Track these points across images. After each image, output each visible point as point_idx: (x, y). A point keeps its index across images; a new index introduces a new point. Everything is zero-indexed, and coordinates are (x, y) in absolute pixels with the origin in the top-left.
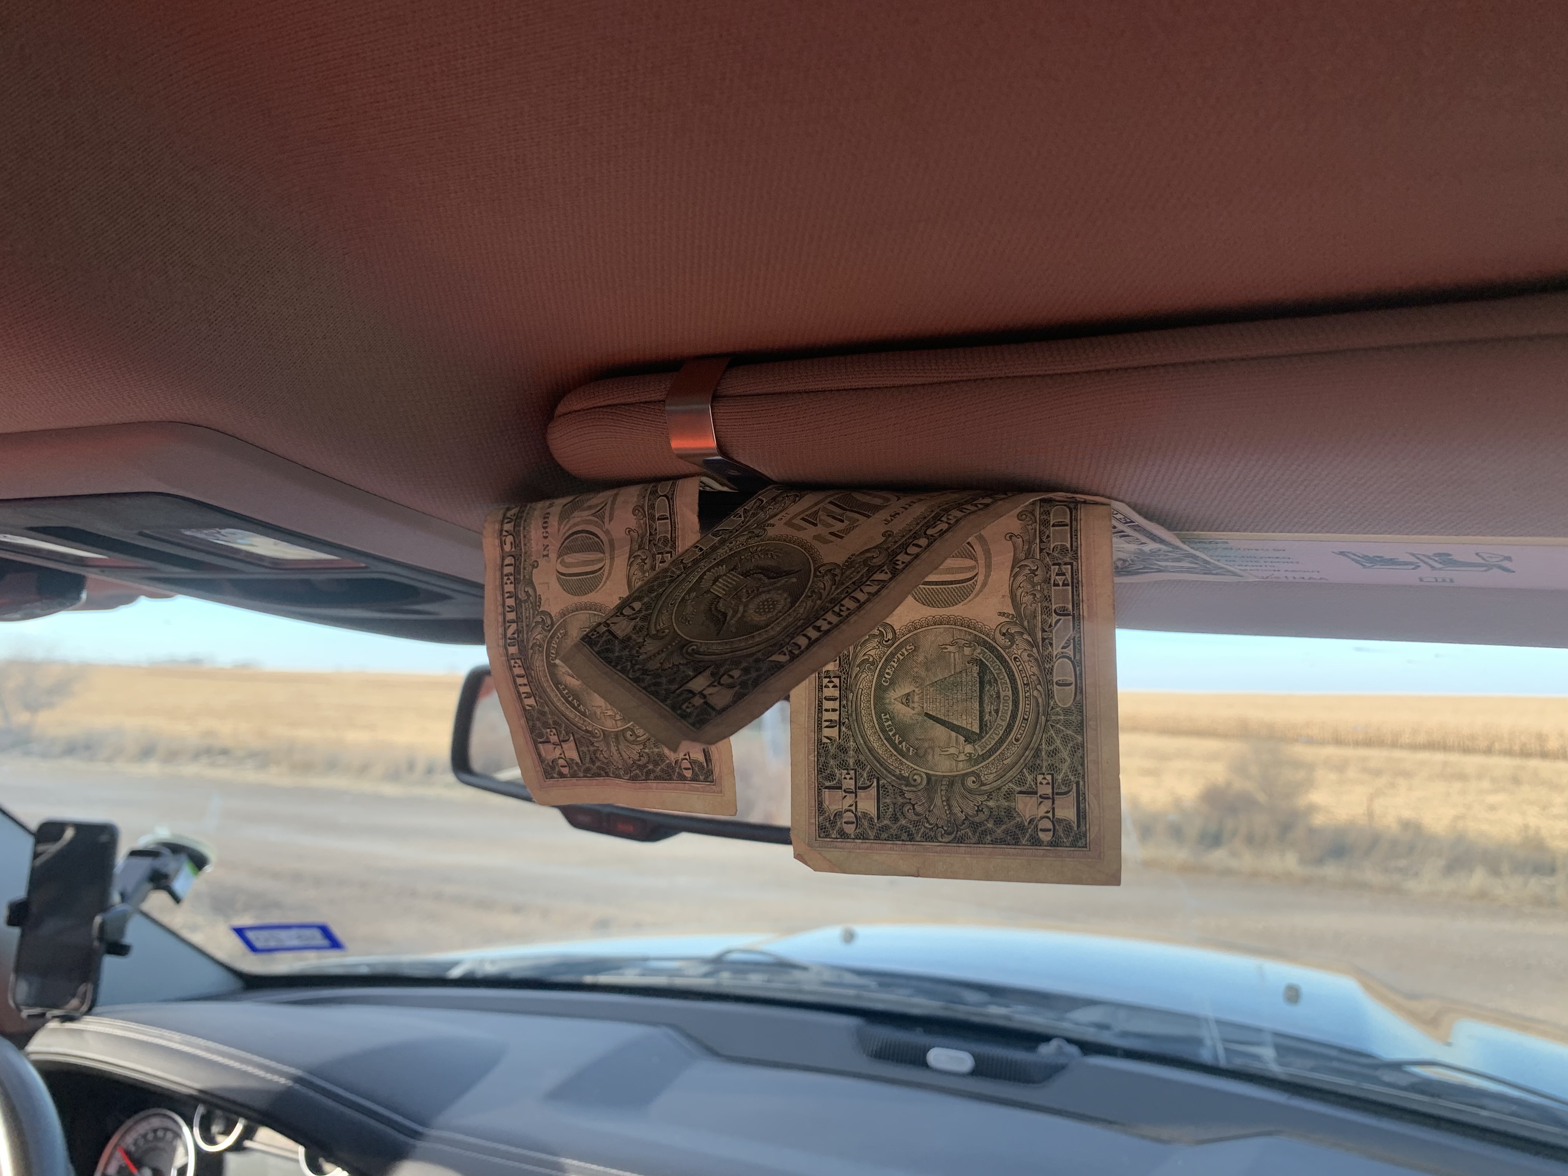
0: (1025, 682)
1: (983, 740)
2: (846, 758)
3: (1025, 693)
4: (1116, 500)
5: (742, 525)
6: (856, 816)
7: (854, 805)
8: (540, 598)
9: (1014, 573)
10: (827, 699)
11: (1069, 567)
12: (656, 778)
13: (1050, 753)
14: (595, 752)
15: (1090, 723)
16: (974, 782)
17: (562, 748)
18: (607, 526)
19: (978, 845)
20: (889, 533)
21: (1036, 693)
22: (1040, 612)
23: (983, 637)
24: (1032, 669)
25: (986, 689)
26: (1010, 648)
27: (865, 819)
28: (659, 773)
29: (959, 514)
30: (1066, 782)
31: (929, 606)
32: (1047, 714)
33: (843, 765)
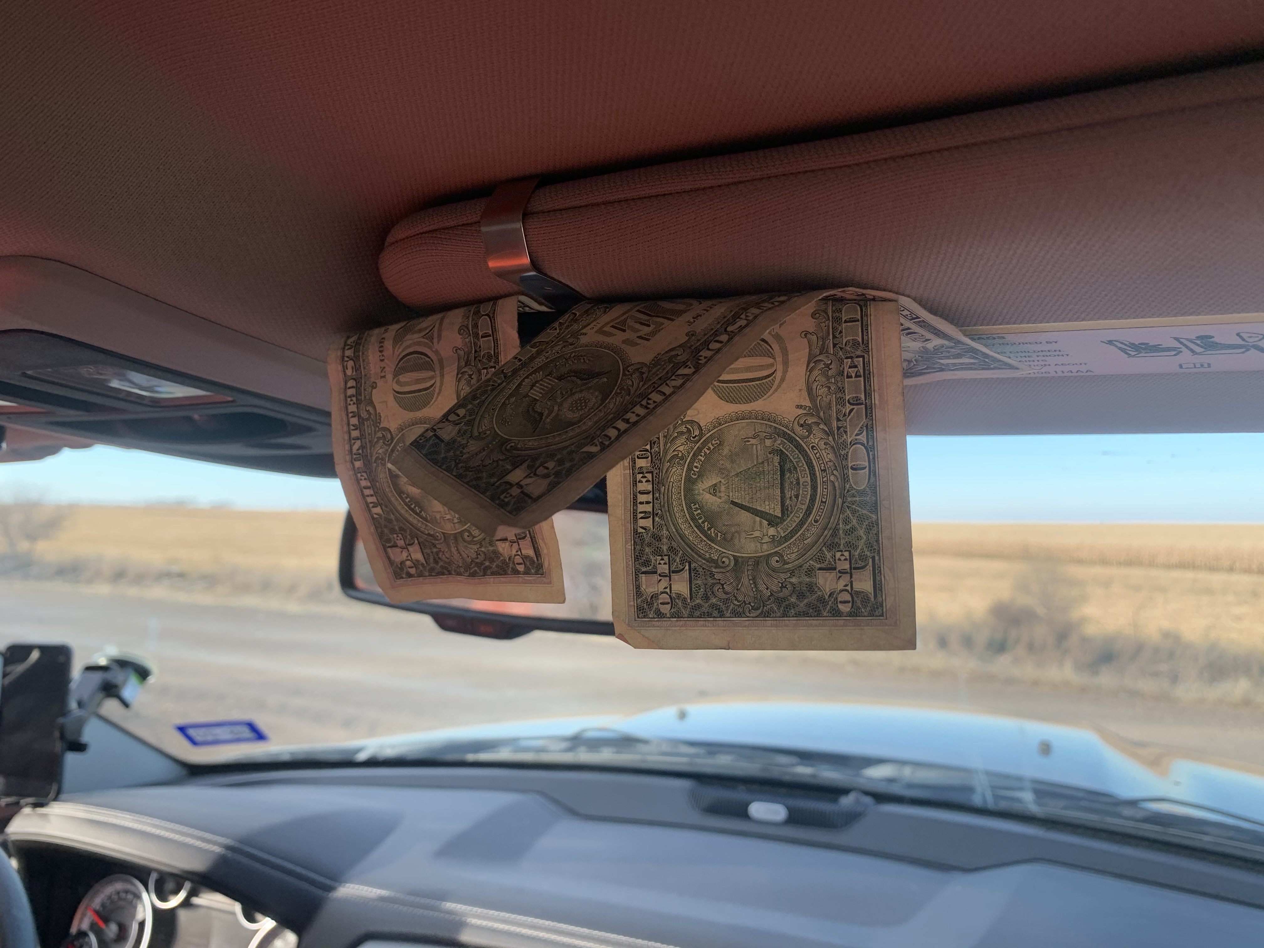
0: (822, 468)
1: (785, 523)
2: (660, 546)
3: (823, 478)
4: (903, 295)
5: (557, 336)
6: (670, 596)
7: (669, 588)
8: (380, 416)
9: (809, 368)
10: (641, 493)
11: (861, 359)
12: (493, 574)
13: (847, 532)
14: (437, 553)
15: (884, 502)
16: (777, 561)
17: (408, 551)
18: (436, 346)
19: (783, 619)
20: (692, 333)
21: (832, 478)
22: (834, 403)
23: (783, 428)
24: (828, 456)
25: (787, 477)
26: (808, 438)
27: (678, 599)
28: (496, 569)
29: (757, 311)
30: (862, 557)
31: (732, 403)
32: (843, 497)
33: (658, 552)
